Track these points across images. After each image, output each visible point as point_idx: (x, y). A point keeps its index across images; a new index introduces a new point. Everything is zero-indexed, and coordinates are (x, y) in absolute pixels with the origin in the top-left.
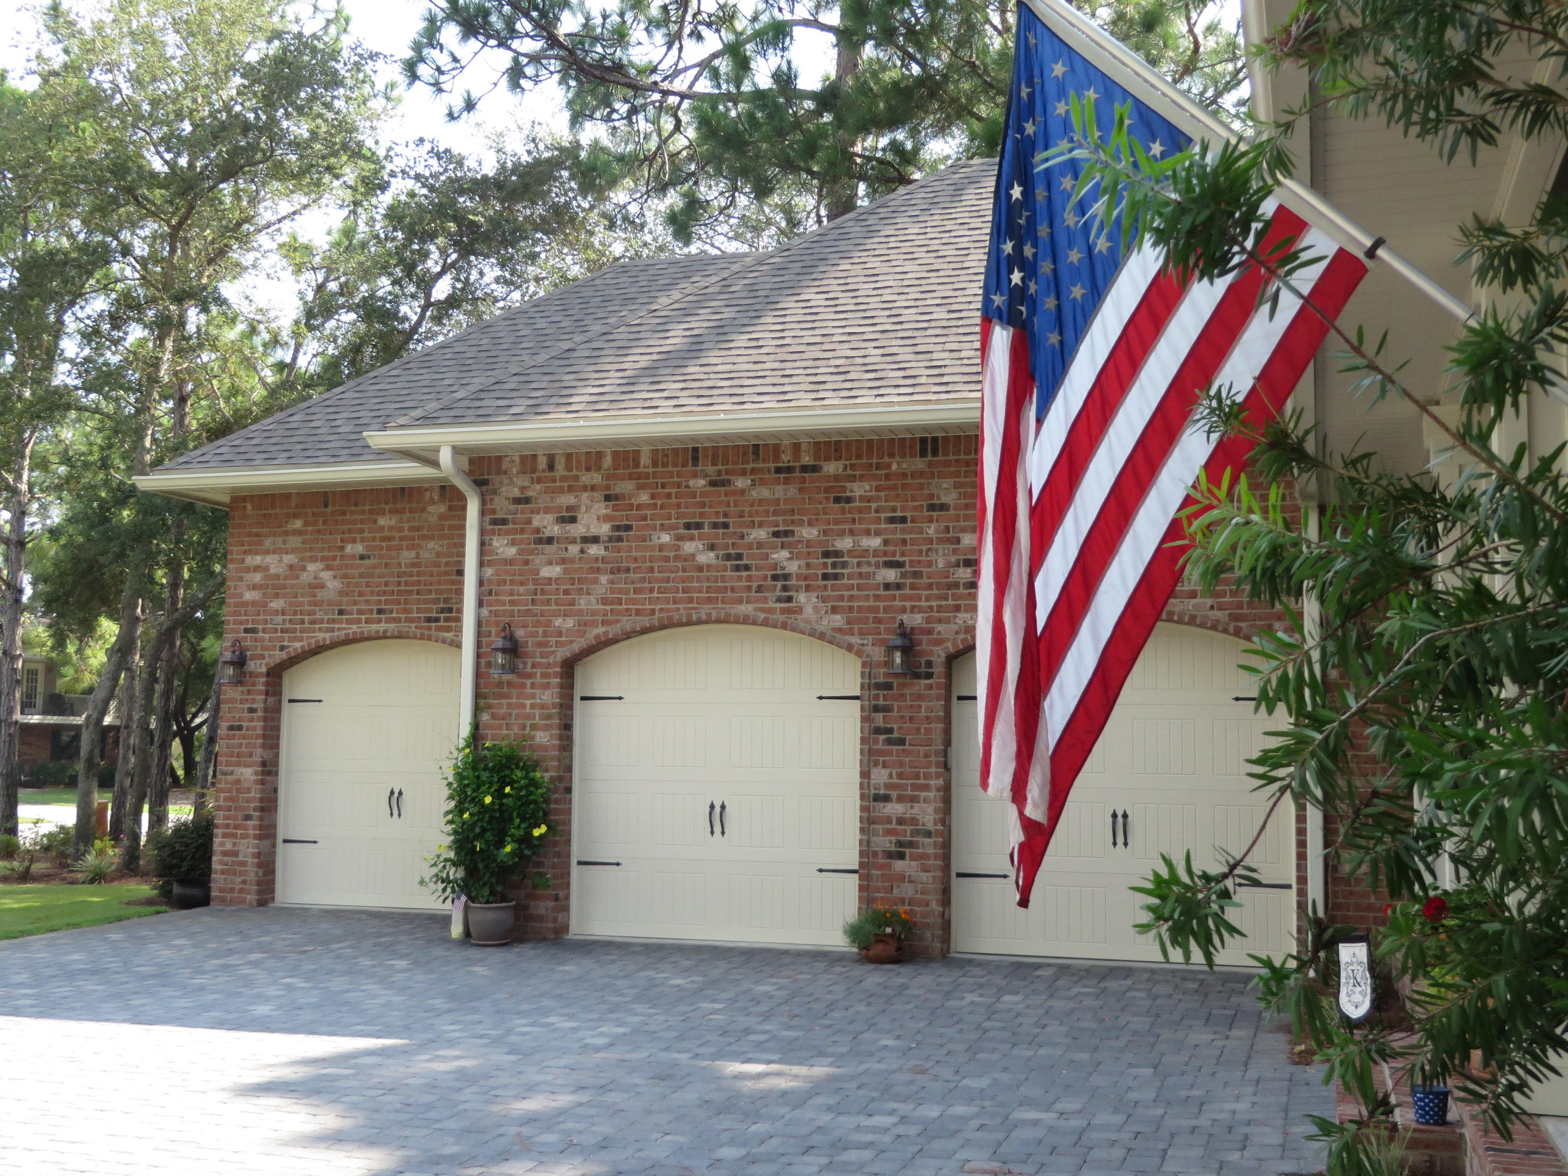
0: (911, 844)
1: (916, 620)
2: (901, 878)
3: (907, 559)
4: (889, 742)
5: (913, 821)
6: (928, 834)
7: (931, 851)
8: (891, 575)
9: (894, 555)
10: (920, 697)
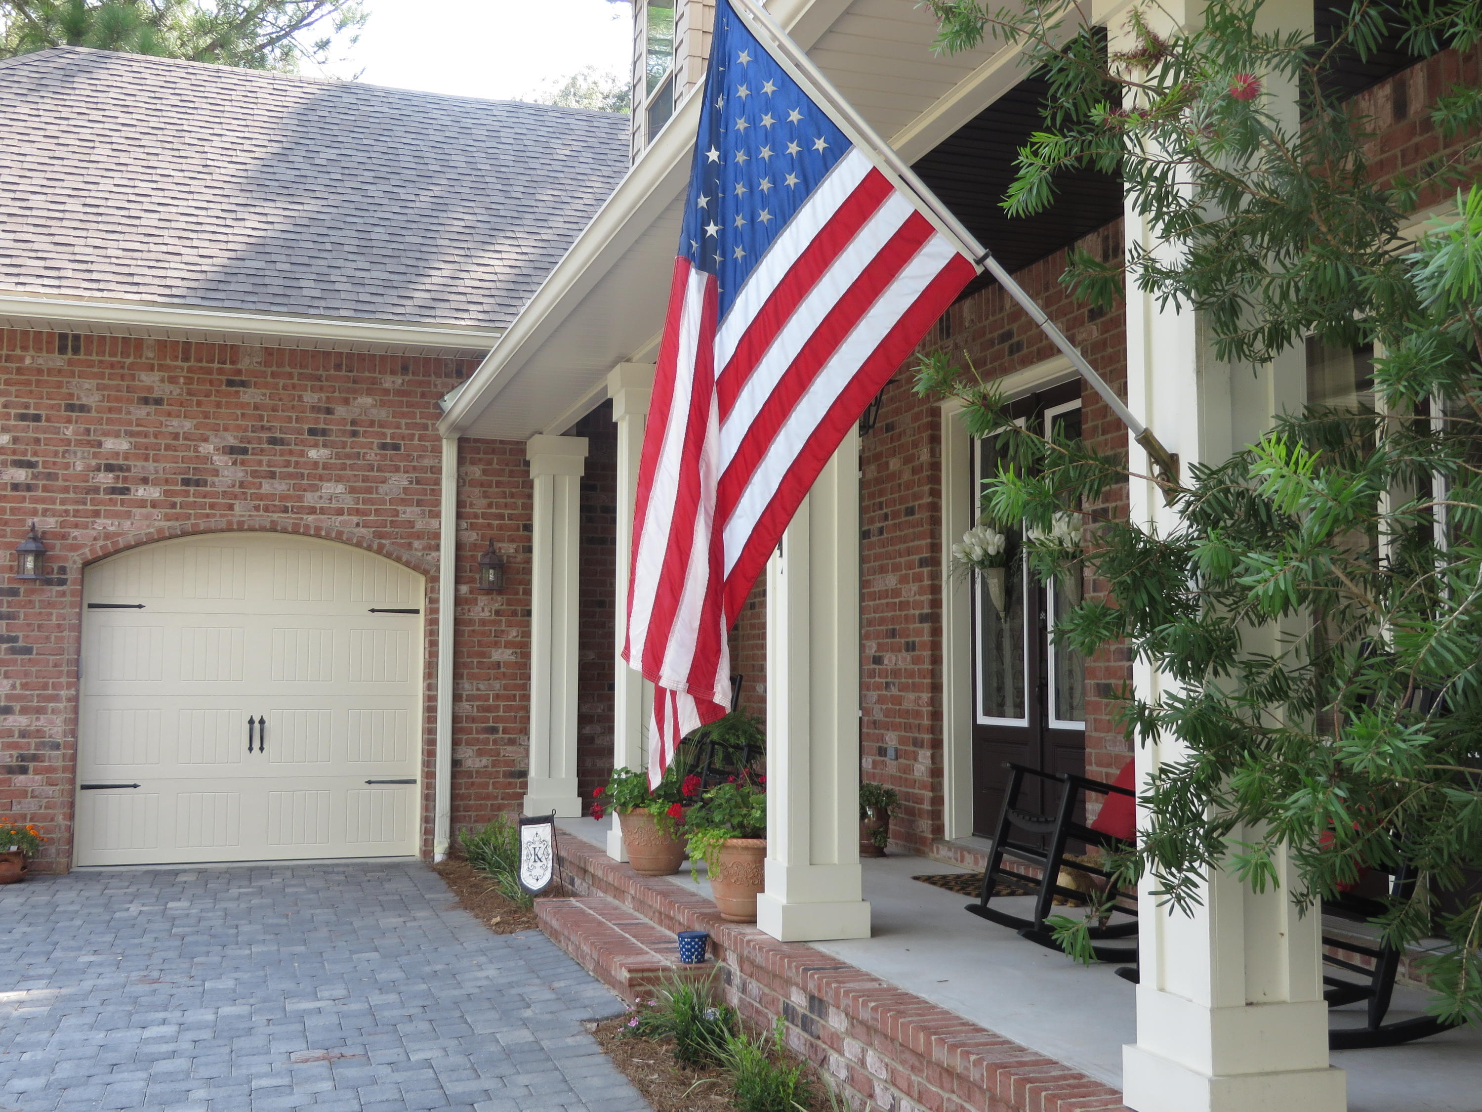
0: (35, 758)
1: (50, 523)
2: (24, 794)
3: (40, 459)
4: (13, 651)
5: (39, 733)
6: (56, 746)
7: (59, 764)
8: (21, 475)
9: (25, 453)
10: (51, 605)
